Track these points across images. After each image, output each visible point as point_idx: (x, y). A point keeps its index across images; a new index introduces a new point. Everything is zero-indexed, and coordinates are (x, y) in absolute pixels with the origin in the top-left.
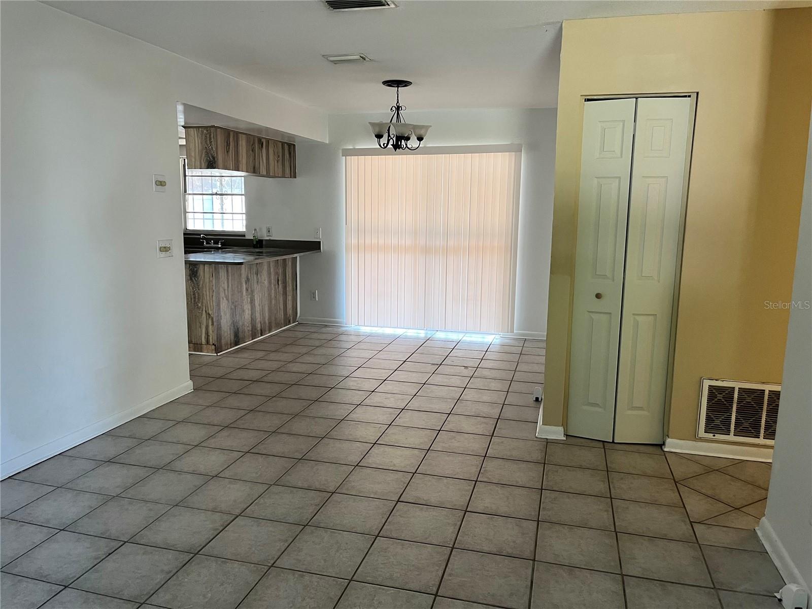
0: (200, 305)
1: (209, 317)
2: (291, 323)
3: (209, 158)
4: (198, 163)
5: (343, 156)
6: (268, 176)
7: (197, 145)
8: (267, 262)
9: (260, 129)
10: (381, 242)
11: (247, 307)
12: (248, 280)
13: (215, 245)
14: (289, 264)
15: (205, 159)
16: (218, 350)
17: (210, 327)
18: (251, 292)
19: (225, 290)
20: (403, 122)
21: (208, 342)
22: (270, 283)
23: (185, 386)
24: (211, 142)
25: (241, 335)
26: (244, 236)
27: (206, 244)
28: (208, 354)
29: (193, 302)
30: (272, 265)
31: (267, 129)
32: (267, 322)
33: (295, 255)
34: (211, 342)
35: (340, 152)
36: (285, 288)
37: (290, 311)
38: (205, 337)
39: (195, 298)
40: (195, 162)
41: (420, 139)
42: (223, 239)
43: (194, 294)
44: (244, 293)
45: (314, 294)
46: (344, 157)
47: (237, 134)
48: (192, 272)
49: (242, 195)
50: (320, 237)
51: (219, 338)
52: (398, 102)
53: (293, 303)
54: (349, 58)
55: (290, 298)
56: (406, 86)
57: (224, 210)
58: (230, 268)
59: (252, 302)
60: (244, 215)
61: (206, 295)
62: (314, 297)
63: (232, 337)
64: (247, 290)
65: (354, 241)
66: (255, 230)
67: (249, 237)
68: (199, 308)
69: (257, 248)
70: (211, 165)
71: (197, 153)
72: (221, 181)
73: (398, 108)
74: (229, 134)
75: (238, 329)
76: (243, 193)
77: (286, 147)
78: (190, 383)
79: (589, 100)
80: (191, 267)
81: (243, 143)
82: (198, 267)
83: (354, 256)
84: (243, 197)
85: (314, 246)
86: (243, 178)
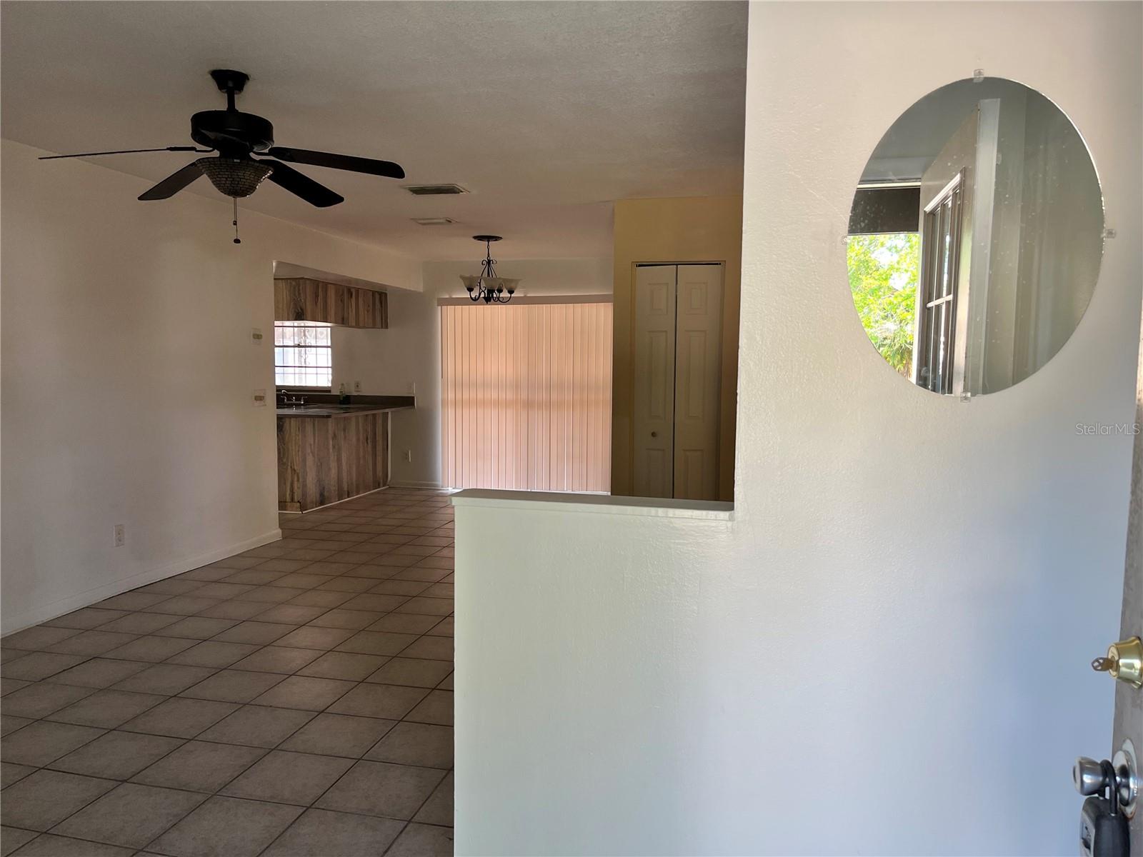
2: (381, 485)
5: (438, 306)
6: (357, 326)
7: (285, 296)
8: (356, 418)
9: (350, 280)
10: (480, 396)
11: (333, 465)
12: (335, 436)
13: (297, 402)
14: (379, 422)
16: (303, 508)
17: (296, 483)
18: (338, 449)
19: (311, 445)
20: (494, 276)
21: (292, 500)
22: (358, 440)
23: (274, 533)
24: (299, 294)
25: (326, 494)
26: (330, 391)
27: (288, 400)
28: (293, 512)
30: (361, 420)
31: (357, 281)
32: (354, 483)
33: (386, 410)
34: (296, 500)
35: (436, 302)
36: (374, 447)
37: (380, 473)
41: (511, 292)
42: (306, 395)
44: (331, 450)
45: (407, 454)
46: (440, 307)
47: (326, 285)
49: (328, 347)
50: (414, 392)
51: (304, 494)
52: (489, 256)
53: (383, 462)
54: (435, 221)
55: (379, 459)
56: (496, 240)
57: (307, 363)
58: (316, 422)
59: (339, 460)
60: (330, 369)
62: (407, 458)
63: (318, 496)
64: (334, 447)
65: (451, 396)
66: (343, 385)
67: (335, 392)
69: (344, 404)
70: (299, 316)
71: (285, 306)
72: (304, 331)
73: (489, 262)
74: (318, 286)
75: (324, 488)
76: (329, 344)
77: (377, 296)
78: (280, 531)
79: (640, 266)
81: (332, 293)
82: (283, 420)
83: (451, 411)
84: (330, 349)
85: (408, 402)
86: (329, 329)
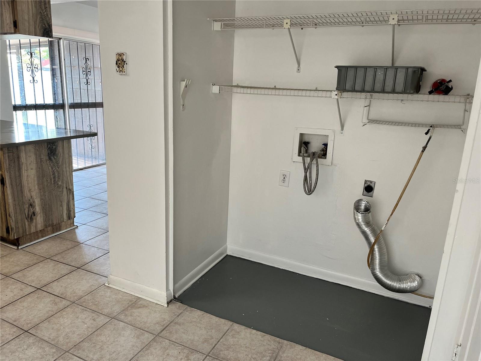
0: (60, 183)
1: (70, 193)
3: (45, 24)
4: (32, 29)
15: (40, 25)
29: (53, 182)
38: (66, 214)
39: (54, 177)
40: (29, 27)
43: (54, 174)
48: (51, 151)
61: (66, 171)
68: (59, 187)
80: (49, 146)
